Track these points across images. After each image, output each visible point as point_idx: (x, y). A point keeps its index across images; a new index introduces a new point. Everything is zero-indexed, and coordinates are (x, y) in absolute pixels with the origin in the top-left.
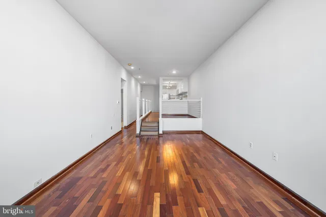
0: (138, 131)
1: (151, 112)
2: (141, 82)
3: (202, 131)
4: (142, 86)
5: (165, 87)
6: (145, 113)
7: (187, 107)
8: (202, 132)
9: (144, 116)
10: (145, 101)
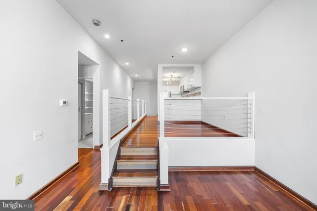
0: (105, 178)
1: (146, 116)
2: (132, 75)
3: (255, 168)
4: (135, 81)
5: (164, 83)
6: (140, 116)
7: (200, 108)
8: (256, 171)
9: (138, 120)
10: (141, 102)
